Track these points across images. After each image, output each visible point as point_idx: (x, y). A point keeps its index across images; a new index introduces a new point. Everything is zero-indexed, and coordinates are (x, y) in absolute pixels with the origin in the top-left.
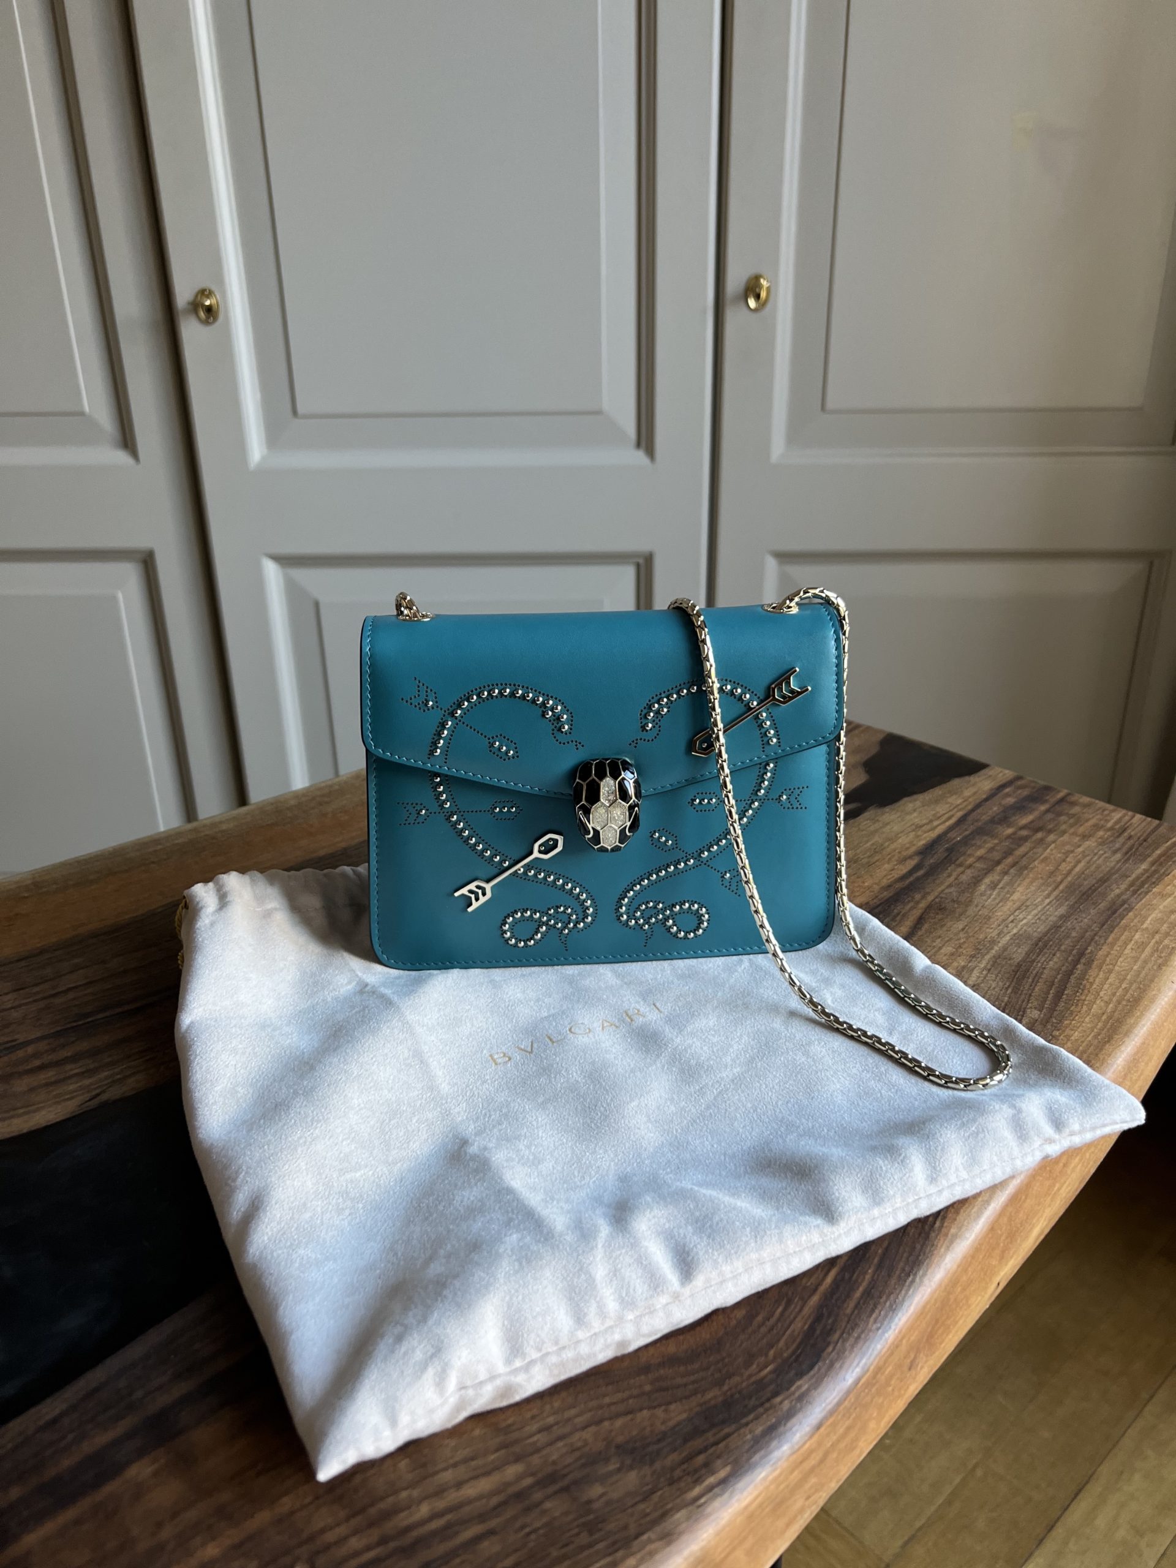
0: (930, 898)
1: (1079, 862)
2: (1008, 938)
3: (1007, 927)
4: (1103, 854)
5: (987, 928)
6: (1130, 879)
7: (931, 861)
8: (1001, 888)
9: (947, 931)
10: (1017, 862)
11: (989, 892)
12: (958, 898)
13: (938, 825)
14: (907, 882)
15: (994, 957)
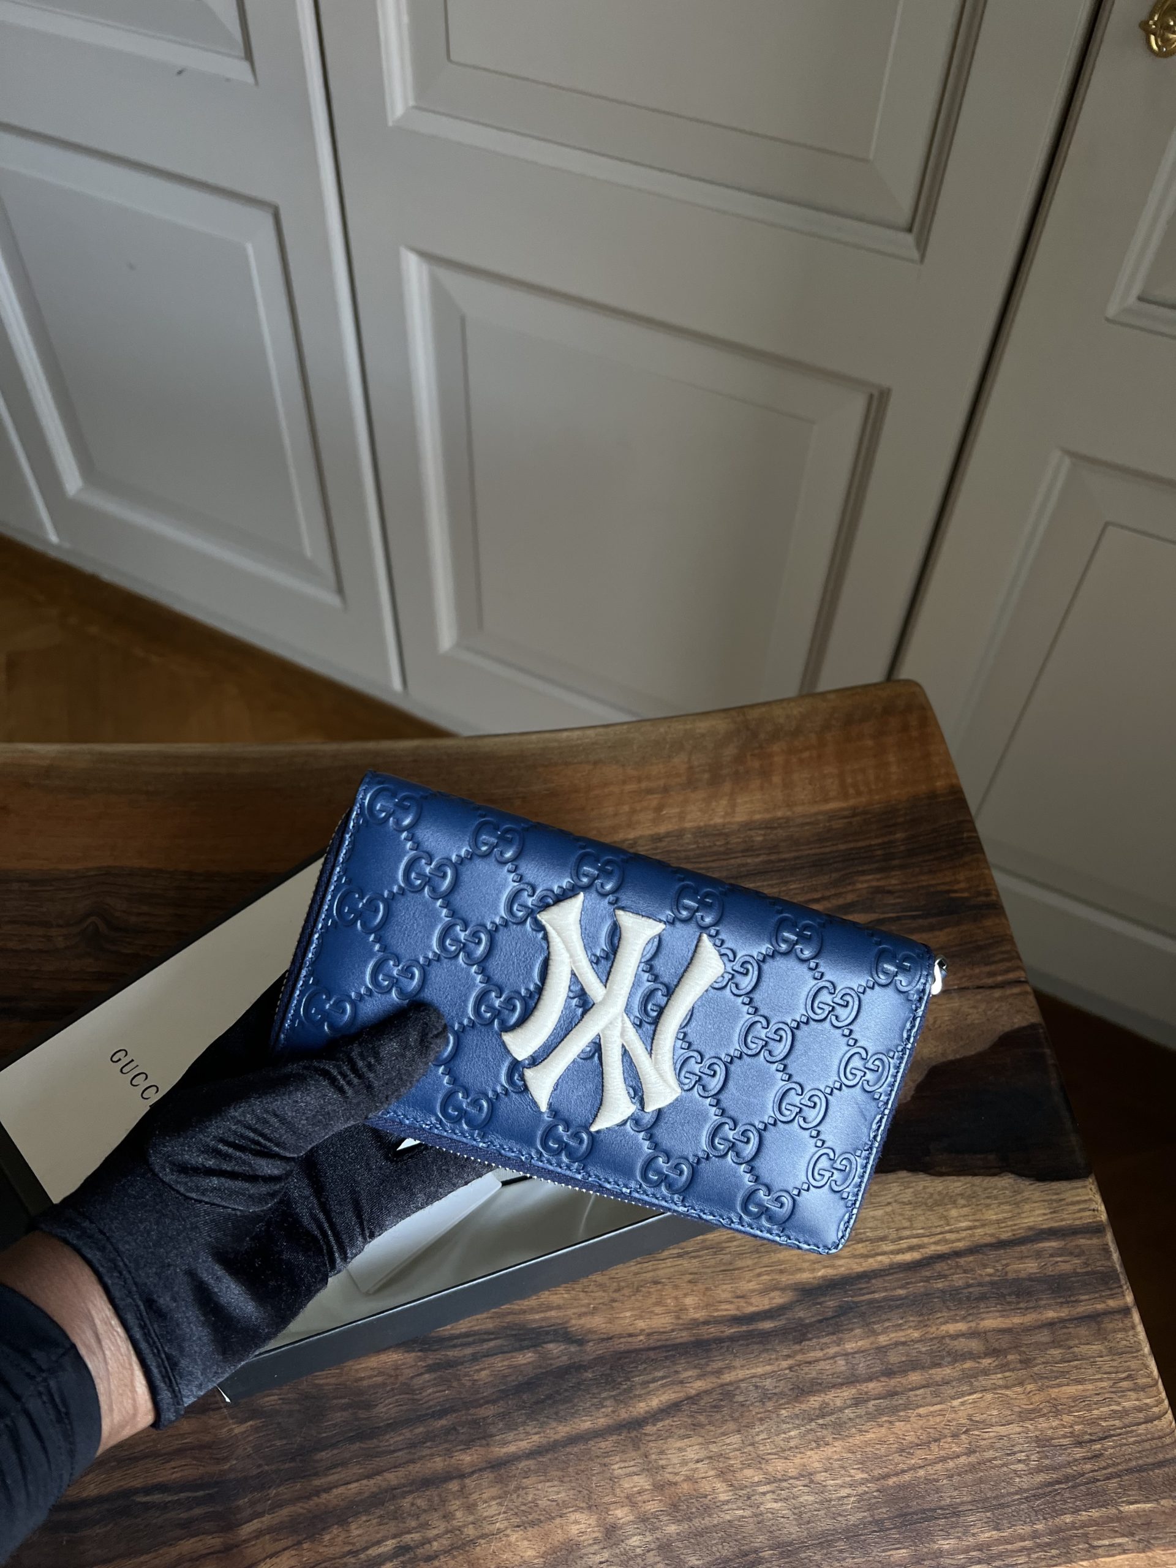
0: (727, 1377)
1: (970, 1452)
2: (728, 1517)
3: (749, 1498)
4: (1020, 1461)
5: (725, 1481)
6: (995, 1534)
7: (801, 1314)
8: (822, 1426)
9: (680, 1449)
10: (892, 1394)
11: (797, 1422)
12: (752, 1404)
13: (883, 1253)
14: (732, 1331)
15: (678, 1534)
